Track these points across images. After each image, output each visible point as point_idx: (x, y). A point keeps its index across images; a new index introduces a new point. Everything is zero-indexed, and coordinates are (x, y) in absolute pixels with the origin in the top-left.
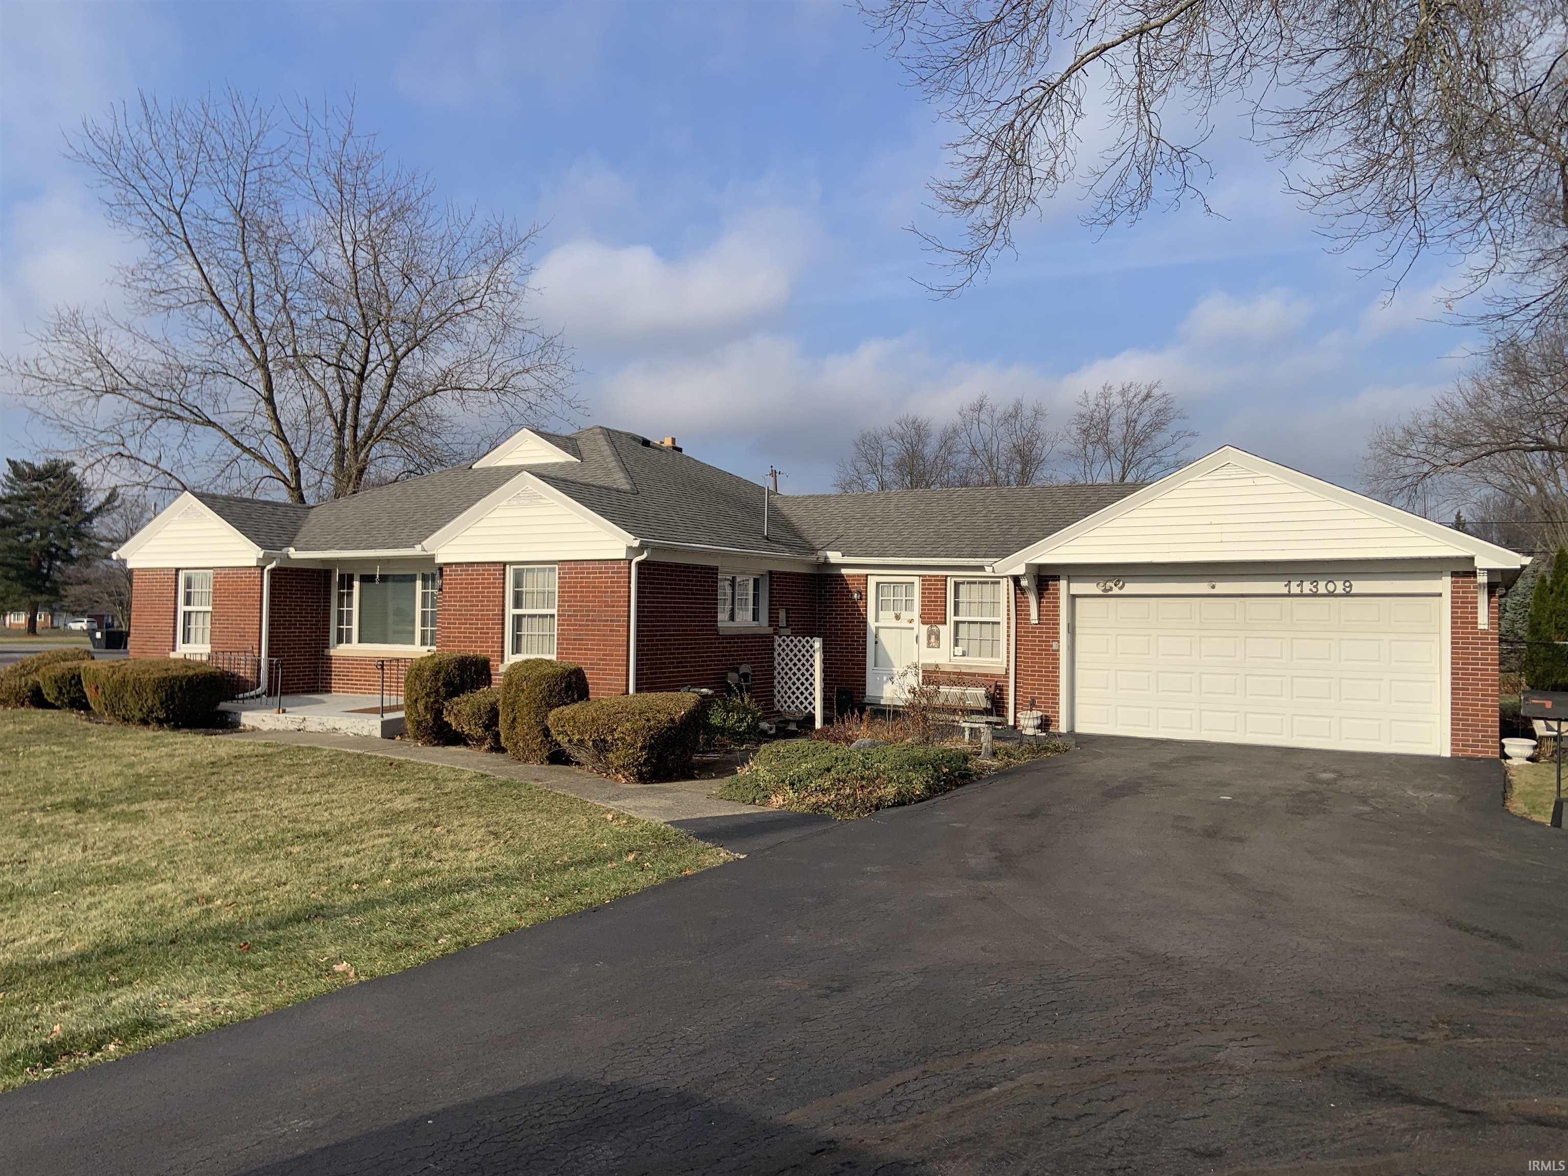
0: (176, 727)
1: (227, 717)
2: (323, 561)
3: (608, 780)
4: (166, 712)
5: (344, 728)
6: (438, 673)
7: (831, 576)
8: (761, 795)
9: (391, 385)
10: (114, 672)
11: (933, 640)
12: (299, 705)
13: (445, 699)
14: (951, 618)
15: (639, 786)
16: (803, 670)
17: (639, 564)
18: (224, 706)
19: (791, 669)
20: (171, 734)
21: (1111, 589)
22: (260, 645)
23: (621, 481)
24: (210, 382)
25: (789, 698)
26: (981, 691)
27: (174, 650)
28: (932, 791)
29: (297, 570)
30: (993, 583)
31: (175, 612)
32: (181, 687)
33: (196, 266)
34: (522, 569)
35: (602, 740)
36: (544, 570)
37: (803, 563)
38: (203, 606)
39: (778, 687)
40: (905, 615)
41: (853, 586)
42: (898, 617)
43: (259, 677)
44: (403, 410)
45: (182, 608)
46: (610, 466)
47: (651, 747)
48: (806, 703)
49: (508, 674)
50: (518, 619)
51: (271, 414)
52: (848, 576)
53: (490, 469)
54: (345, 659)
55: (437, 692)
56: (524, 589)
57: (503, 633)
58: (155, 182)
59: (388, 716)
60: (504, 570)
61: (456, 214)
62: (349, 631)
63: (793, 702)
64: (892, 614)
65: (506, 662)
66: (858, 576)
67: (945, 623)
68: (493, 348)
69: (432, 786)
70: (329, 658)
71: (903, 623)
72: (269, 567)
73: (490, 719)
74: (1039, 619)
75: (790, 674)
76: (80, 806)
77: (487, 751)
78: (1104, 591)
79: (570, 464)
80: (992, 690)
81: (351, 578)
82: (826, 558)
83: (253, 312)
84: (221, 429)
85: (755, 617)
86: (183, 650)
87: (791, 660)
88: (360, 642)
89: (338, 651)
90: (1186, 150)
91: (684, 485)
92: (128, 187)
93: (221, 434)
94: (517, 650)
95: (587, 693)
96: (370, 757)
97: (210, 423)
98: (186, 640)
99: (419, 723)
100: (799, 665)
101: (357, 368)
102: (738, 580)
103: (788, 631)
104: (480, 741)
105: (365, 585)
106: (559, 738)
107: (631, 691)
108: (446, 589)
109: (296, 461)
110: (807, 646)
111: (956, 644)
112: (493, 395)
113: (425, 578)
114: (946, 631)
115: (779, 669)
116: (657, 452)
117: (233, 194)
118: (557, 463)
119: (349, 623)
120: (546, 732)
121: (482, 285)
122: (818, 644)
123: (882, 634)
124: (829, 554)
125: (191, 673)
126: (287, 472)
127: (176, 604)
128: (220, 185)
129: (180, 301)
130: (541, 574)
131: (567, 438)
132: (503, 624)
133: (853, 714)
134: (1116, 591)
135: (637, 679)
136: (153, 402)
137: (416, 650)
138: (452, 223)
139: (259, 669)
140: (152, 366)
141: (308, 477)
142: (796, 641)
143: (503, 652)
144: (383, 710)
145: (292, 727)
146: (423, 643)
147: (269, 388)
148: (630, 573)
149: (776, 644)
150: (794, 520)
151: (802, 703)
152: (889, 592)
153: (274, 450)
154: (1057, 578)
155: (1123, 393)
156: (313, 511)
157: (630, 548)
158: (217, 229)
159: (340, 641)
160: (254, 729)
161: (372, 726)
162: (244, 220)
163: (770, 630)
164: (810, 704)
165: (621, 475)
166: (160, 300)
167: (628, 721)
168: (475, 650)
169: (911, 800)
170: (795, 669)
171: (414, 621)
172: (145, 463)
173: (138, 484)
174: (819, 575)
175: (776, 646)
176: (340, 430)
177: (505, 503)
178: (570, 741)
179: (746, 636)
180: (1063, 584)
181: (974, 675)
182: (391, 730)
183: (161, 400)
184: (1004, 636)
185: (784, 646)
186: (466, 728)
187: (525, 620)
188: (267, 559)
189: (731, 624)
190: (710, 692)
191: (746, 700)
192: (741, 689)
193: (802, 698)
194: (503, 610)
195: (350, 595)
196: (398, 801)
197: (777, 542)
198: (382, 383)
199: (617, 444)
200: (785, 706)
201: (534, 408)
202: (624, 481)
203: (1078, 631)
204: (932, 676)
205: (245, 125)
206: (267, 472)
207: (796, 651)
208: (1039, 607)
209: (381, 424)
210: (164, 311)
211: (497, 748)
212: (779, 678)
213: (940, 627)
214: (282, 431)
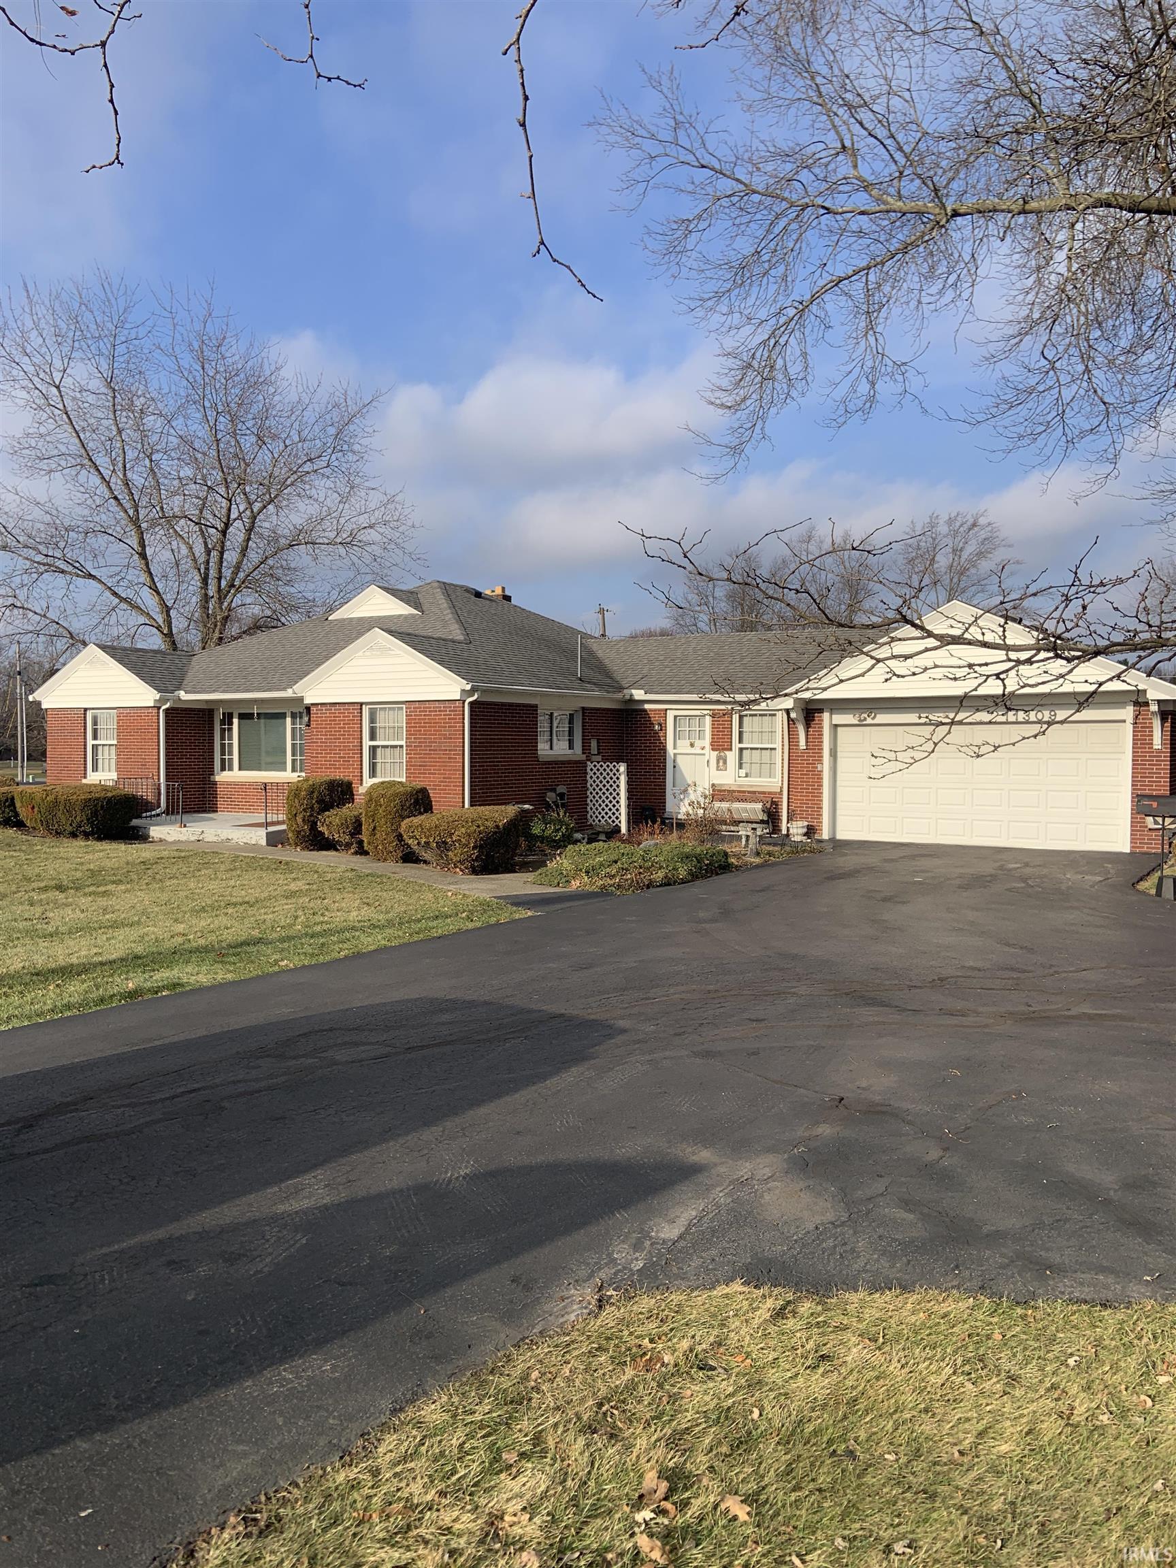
0: (99, 839)
1: (138, 831)
2: (207, 701)
3: (449, 873)
4: (92, 827)
5: (235, 838)
6: (313, 792)
7: (636, 710)
8: (564, 880)
9: (249, 539)
10: (47, 795)
11: (721, 764)
12: (194, 822)
13: (319, 814)
14: (736, 745)
15: (473, 877)
16: (611, 790)
17: (471, 703)
18: (135, 822)
19: (601, 790)
20: (99, 844)
21: (865, 719)
22: (159, 772)
23: (457, 633)
24: (91, 539)
25: (600, 813)
26: (759, 806)
27: (85, 777)
28: (694, 877)
29: (186, 709)
30: (770, 715)
31: (85, 745)
32: (102, 807)
33: (74, 434)
34: (376, 708)
35: (444, 842)
36: (394, 709)
37: (612, 700)
38: (108, 739)
39: (591, 805)
40: (698, 743)
41: (655, 719)
42: (692, 745)
43: (159, 799)
44: (262, 563)
45: (90, 742)
46: (447, 618)
47: (481, 846)
48: (613, 818)
49: (369, 793)
50: (373, 749)
51: (144, 568)
52: (651, 710)
53: (344, 620)
54: (229, 784)
55: (312, 808)
56: (378, 725)
57: (361, 761)
58: (37, 359)
59: (271, 829)
60: (361, 709)
61: (305, 383)
62: (231, 760)
63: (603, 817)
64: (688, 742)
65: (364, 784)
66: (659, 710)
67: (731, 750)
68: (341, 506)
69: (316, 876)
70: (215, 783)
71: (697, 750)
72: (164, 707)
73: (355, 829)
74: (807, 745)
75: (600, 793)
76: (60, 888)
77: (353, 854)
78: (860, 720)
79: (413, 616)
80: (768, 805)
81: (230, 716)
82: (631, 695)
83: (125, 475)
84: (100, 581)
85: (571, 747)
86: (93, 778)
87: (601, 782)
88: (240, 769)
89: (222, 777)
90: (904, 364)
91: (510, 633)
92: (14, 365)
93: (99, 586)
94: (373, 773)
95: (431, 809)
96: (262, 858)
97: (91, 576)
98: (95, 769)
99: (299, 832)
100: (608, 786)
101: (220, 526)
102: (555, 715)
103: (599, 758)
104: (348, 846)
105: (242, 721)
106: (410, 842)
107: (467, 805)
108: (313, 724)
109: (167, 610)
110: (614, 770)
111: (741, 767)
112: (342, 550)
113: (294, 716)
114: (732, 757)
115: (591, 789)
116: (488, 602)
117: (104, 366)
118: (401, 615)
119: (231, 753)
120: (400, 837)
121: (328, 445)
122: (622, 768)
123: (680, 759)
124: (634, 692)
125: (110, 795)
126: (160, 621)
127: (85, 739)
128: (93, 360)
129: (59, 465)
130: (391, 712)
131: (409, 592)
132: (361, 753)
133: (647, 824)
134: (869, 721)
135: (471, 798)
136: (39, 558)
137: (288, 776)
138: (300, 389)
139: (159, 794)
140: (38, 525)
141: (178, 624)
142: (605, 766)
143: (362, 776)
144: (267, 824)
145: (192, 839)
146: (294, 770)
147: (142, 544)
148: (464, 711)
149: (588, 769)
150: (607, 662)
151: (610, 817)
152: (685, 724)
153: (148, 599)
154: (821, 711)
155: (950, 521)
156: (195, 658)
157: (463, 691)
158: (91, 399)
159: (223, 769)
160: (161, 840)
161: (259, 837)
162: (114, 390)
163: (584, 757)
164: (617, 818)
165: (457, 626)
166: (43, 465)
167: (463, 826)
168: (339, 775)
169: (675, 882)
170: (604, 790)
171: (285, 752)
172: (36, 613)
173: (31, 632)
174: (627, 710)
175: (588, 770)
176: (205, 580)
177: (360, 653)
178: (419, 844)
179: (563, 763)
180: (826, 715)
181: (754, 792)
182: (274, 840)
183: (47, 556)
184: (780, 760)
185: (595, 770)
186: (336, 836)
187: (379, 751)
188: (162, 701)
189: (551, 752)
190: (531, 807)
191: (561, 814)
192: (557, 806)
193: (610, 814)
194: (361, 742)
195: (230, 730)
196: (292, 885)
197: (589, 683)
198: (241, 537)
199: (453, 597)
200: (597, 821)
201: (378, 560)
202: (458, 631)
203: (839, 754)
204: (719, 794)
205: (113, 301)
206: (142, 620)
207: (605, 774)
208: (807, 735)
209: (241, 575)
210: (46, 475)
211: (361, 852)
212: (591, 797)
213: (727, 753)
214: (154, 583)
